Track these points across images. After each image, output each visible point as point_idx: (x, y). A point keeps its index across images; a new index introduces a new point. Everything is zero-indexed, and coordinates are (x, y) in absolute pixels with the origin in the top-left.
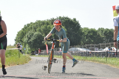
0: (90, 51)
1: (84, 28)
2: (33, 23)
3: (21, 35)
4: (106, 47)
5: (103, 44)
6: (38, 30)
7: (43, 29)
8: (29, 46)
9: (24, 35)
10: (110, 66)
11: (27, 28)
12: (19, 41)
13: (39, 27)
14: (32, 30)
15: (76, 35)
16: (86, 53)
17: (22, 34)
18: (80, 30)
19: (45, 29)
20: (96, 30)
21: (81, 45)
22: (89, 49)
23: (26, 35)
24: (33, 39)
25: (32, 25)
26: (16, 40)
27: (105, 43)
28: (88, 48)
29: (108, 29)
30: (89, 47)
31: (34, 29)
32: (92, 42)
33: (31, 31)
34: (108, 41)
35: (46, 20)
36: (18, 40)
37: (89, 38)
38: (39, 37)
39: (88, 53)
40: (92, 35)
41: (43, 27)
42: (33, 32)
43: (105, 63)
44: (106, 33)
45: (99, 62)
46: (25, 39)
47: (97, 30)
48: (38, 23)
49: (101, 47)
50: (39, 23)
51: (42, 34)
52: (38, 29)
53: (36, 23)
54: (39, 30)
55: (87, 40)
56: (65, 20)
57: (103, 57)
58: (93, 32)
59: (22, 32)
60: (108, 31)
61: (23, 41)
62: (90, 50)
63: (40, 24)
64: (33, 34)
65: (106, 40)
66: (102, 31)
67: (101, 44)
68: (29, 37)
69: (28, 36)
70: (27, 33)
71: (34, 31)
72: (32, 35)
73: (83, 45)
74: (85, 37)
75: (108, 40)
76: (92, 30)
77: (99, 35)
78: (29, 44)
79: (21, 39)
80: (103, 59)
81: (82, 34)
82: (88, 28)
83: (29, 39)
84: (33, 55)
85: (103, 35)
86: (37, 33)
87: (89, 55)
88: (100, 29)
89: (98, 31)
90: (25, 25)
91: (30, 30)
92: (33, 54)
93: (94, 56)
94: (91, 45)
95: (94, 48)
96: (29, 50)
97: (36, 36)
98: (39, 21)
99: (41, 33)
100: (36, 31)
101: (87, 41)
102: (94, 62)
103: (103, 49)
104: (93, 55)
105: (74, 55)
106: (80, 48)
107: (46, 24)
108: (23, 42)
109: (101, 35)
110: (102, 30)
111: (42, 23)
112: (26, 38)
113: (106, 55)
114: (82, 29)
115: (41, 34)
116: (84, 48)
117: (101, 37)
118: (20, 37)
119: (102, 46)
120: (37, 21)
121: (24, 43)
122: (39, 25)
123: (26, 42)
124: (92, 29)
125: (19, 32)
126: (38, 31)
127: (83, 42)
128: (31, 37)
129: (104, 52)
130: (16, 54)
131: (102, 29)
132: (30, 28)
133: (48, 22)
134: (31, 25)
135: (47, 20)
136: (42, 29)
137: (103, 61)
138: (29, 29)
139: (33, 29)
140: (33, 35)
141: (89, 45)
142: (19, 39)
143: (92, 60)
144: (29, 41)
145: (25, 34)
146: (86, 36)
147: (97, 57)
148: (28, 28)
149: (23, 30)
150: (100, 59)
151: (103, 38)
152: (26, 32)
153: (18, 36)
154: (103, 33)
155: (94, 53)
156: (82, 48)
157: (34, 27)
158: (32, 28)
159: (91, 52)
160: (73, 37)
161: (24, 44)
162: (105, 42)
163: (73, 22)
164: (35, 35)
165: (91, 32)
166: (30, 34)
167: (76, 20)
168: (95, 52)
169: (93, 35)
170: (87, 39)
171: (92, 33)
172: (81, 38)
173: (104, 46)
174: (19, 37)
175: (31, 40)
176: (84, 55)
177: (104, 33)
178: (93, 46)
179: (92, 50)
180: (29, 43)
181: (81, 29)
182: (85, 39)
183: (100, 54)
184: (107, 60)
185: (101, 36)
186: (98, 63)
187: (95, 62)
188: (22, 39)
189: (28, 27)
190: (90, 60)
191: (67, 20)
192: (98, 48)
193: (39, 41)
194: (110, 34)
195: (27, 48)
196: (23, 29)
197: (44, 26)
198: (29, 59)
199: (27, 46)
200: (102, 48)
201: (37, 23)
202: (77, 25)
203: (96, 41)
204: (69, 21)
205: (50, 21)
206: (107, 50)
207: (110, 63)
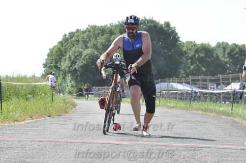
0: (197, 90)
1: (187, 42)
2: (82, 30)
3: (57, 56)
4: (232, 82)
5: (226, 76)
6: (92, 45)
7: (101, 44)
8: (72, 79)
9: (63, 56)
10: (239, 121)
11: (69, 41)
12: (52, 68)
13: (94, 39)
14: (80, 46)
15: (170, 56)
16: (190, 94)
17: (59, 53)
18: (177, 46)
19: (107, 44)
20: (210, 46)
21: (180, 77)
22: (195, 87)
23: (67, 56)
24: (81, 64)
25: (79, 34)
26: (45, 65)
27: (229, 73)
28: (195, 84)
29: (236, 46)
30: (197, 82)
31: (83, 43)
32: (203, 71)
33: (77, 48)
34: (237, 70)
35: (109, 25)
36: (50, 65)
37: (196, 64)
38: (93, 59)
39: (194, 95)
40: (202, 57)
41: (101, 40)
42: (81, 50)
43: (228, 115)
44: (232, 53)
45: (216, 113)
46: (65, 65)
47: (214, 47)
48: (92, 31)
49: (221, 81)
50: (95, 31)
51: (99, 54)
52: (91, 43)
53: (88, 30)
54: (94, 45)
55: (192, 67)
56: (148, 25)
57: (225, 103)
58: (206, 50)
59: (58, 48)
60: (237, 50)
61: (59, 68)
62: (199, 88)
63: (97, 32)
64: (80, 54)
65: (233, 68)
66: (224, 49)
67: (221, 76)
68: (72, 59)
69: (70, 57)
70: (69, 52)
71: (84, 48)
72: (79, 56)
73: (185, 77)
74: (189, 61)
75: (236, 68)
76: (202, 47)
77: (218, 57)
78: (72, 75)
79: (56, 63)
80: (225, 107)
81: (183, 54)
82: (195, 42)
83: (72, 64)
84: (81, 97)
85: (225, 58)
86: (89, 52)
87: (196, 98)
88: (220, 45)
89: (215, 50)
90: (65, 35)
91: (76, 46)
92: (80, 94)
93: (205, 101)
94: (200, 77)
95: (206, 85)
96: (72, 87)
97: (87, 57)
98: (94, 27)
99: (98, 52)
100: (87, 47)
101: (194, 69)
102: (205, 113)
103: (227, 86)
104: (206, 97)
105: (165, 98)
106: (178, 83)
107: (107, 34)
108: (59, 70)
109: (222, 57)
110: (223, 46)
111: (100, 30)
112: (67, 62)
113: (232, 100)
114: (182, 44)
115: (97, 55)
116: (185, 83)
117: (222, 61)
118: (54, 59)
119: (223, 79)
120: (89, 26)
121: (62, 73)
122: (94, 34)
123: (67, 69)
124: (203, 44)
125: (53, 49)
126: (91, 47)
127: (184, 71)
128: (77, 59)
129: (228, 93)
130: (46, 93)
131: (225, 45)
132: (76, 40)
133: (112, 29)
134: (77, 34)
135: (110, 24)
136: (99, 44)
137: (226, 112)
138: (73, 42)
139: (81, 43)
140: (81, 55)
141: (196, 78)
142: (51, 63)
143: (202, 110)
144: (72, 69)
145: (66, 52)
146: (191, 58)
147: (214, 102)
148: (71, 42)
149: (60, 45)
150: (219, 106)
151: (227, 63)
152: (67, 48)
153: (49, 58)
154: (226, 53)
155: (206, 94)
156: (182, 83)
157: (83, 38)
158: (78, 41)
159: (200, 92)
160: (164, 60)
161: (62, 74)
162: (231, 72)
163: (164, 30)
164: (86, 55)
165: (201, 50)
166: (75, 53)
167: (171, 26)
168: (209, 93)
169: (206, 57)
170: (192, 64)
171: (203, 53)
172: (181, 63)
173: (228, 79)
174: (53, 60)
175: (78, 65)
176: (186, 99)
177: (229, 54)
178: (205, 80)
179: (203, 88)
180: (74, 72)
181: (180, 44)
182: (188, 65)
183: (219, 97)
184: (234, 109)
185: (222, 59)
186: (214, 116)
187: (209, 112)
188: (59, 64)
189: (71, 38)
190: (197, 110)
191: (152, 24)
192: (215, 85)
193: (94, 68)
194: (241, 55)
195: (69, 82)
196: (61, 43)
197: (104, 36)
198: (73, 105)
199: (69, 78)
200: (223, 83)
201: (90, 31)
202: (173, 36)
203: (212, 69)
204: (157, 27)
205: (115, 27)
206: (233, 88)
207: (240, 115)
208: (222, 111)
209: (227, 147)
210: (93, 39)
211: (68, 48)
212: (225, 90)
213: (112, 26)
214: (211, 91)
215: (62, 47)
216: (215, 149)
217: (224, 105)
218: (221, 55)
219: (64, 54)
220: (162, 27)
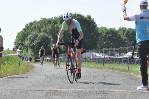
0: (108, 57)
1: (101, 28)
2: (37, 21)
3: (22, 37)
4: (129, 52)
5: (125, 48)
6: (44, 30)
7: (49, 30)
8: (32, 51)
9: (26, 37)
10: (133, 75)
11: (30, 28)
12: (20, 45)
14: (36, 31)
15: (91, 36)
16: (103, 59)
17: (23, 36)
18: (95, 30)
19: (52, 29)
20: (115, 30)
21: (98, 48)
22: (107, 55)
23: (29, 37)
24: (37, 42)
25: (36, 24)
26: (15, 43)
27: (127, 46)
28: (107, 53)
29: (131, 29)
30: (108, 52)
31: (38, 29)
32: (111, 45)
35: (53, 18)
36: (18, 43)
37: (107, 41)
38: (44, 39)
40: (110, 37)
41: (49, 27)
42: (37, 33)
43: (126, 71)
44: (128, 34)
45: (119, 70)
46: (27, 42)
47: (118, 30)
48: (43, 21)
49: (122, 51)
50: (45, 22)
52: (43, 29)
53: (41, 21)
54: (45, 30)
55: (104, 43)
56: (77, 17)
57: (125, 64)
58: (112, 32)
59: (23, 33)
60: (131, 32)
61: (24, 44)
62: (109, 55)
63: (46, 22)
64: (36, 36)
65: (129, 43)
66: (124, 31)
67: (122, 48)
68: (32, 39)
69: (30, 38)
70: (30, 35)
71: (39, 32)
72: (36, 37)
73: (100, 49)
74: (103, 39)
75: (131, 43)
76: (110, 31)
77: (120, 36)
78: (32, 49)
79: (22, 41)
80: (125, 67)
81: (99, 35)
82: (106, 27)
83: (31, 42)
84: (37, 62)
86: (42, 35)
87: (107, 61)
88: (121, 29)
89: (118, 32)
90: (27, 25)
91: (34, 31)
92: (37, 60)
93: (113, 63)
94: (109, 49)
95: (113, 53)
96: (32, 56)
99: (47, 34)
100: (40, 32)
101: (105, 45)
102: (113, 70)
103: (125, 54)
104: (113, 61)
105: (88, 62)
106: (96, 52)
107: (53, 23)
108: (24, 46)
109: (122, 36)
111: (48, 21)
112: (28, 41)
113: (128, 62)
115: (47, 36)
116: (100, 52)
117: (122, 39)
119: (123, 50)
120: (41, 19)
121: (25, 47)
122: (45, 24)
123: (28, 45)
124: (111, 28)
125: (20, 33)
126: (43, 32)
127: (100, 45)
128: (35, 39)
129: (126, 58)
130: (15, 61)
131: (124, 29)
132: (33, 27)
133: (56, 20)
134: (34, 24)
135: (54, 17)
136: (48, 30)
137: (125, 69)
138: (32, 29)
139: (37, 29)
141: (107, 49)
142: (19, 42)
143: (111, 68)
144: (32, 45)
145: (27, 35)
146: (104, 37)
147: (118, 63)
149: (24, 31)
150: (121, 66)
151: (125, 40)
152: (28, 33)
153: (18, 39)
154: (125, 34)
155: (113, 59)
156: (99, 52)
157: (38, 26)
158: (35, 28)
159: (109, 58)
160: (88, 38)
161: (26, 48)
163: (87, 20)
164: (40, 37)
165: (110, 32)
166: (33, 35)
167: (91, 18)
169: (113, 36)
170: (104, 41)
171: (111, 34)
172: (97, 40)
173: (126, 50)
174: (20, 39)
175: (35, 43)
176: (101, 62)
177: (126, 34)
178: (112, 51)
179: (111, 55)
180: (32, 47)
181: (97, 29)
182: (102, 42)
183: (121, 61)
184: (130, 67)
185: (123, 38)
186: (118, 72)
187: (115, 70)
188: (24, 42)
189: (31, 26)
190: (108, 69)
191: (80, 17)
192: (119, 53)
193: (45, 44)
194: (134, 35)
195: (30, 53)
196: (24, 29)
197: (51, 25)
198: (32, 67)
199: (30, 50)
200: (123, 52)
201: (42, 22)
202: (92, 24)
203: (117, 43)
204: (83, 18)
205: (58, 19)
206: (129, 55)
207: (134, 71)
208: (123, 69)
209: (125, 91)
210: (44, 27)
211: (29, 33)
212: (124, 56)
213: (56, 18)
214: (116, 57)
215: (25, 32)
216: (118, 93)
217: (124, 66)
218: (122, 35)
219: (27, 36)
220: (86, 19)
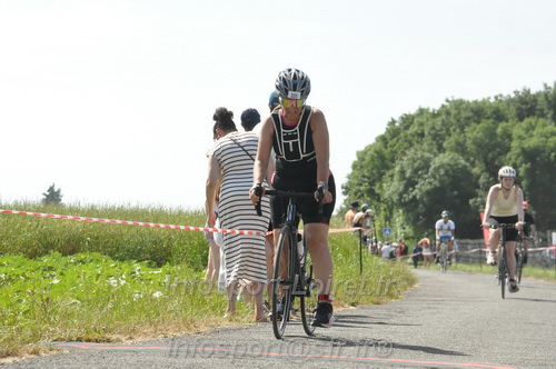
2: (431, 111)
3: (372, 169)
6: (453, 144)
7: (474, 143)
8: (407, 220)
9: (388, 168)
11: (402, 135)
12: (362, 195)
13: (458, 130)
14: (425, 146)
17: (377, 163)
19: (487, 141)
23: (397, 169)
24: (428, 187)
25: (425, 119)
26: (346, 188)
31: (434, 139)
33: (422, 150)
35: (492, 100)
36: (358, 187)
38: (454, 177)
41: (475, 132)
42: (427, 155)
46: (390, 188)
48: (453, 112)
50: (459, 113)
51: (468, 164)
52: (452, 139)
53: (445, 111)
54: (458, 144)
59: (377, 152)
61: (378, 195)
63: (464, 115)
64: (426, 165)
68: (408, 175)
69: (402, 172)
70: (401, 159)
71: (435, 150)
72: (423, 168)
78: (407, 211)
79: (372, 184)
83: (406, 187)
86: (446, 160)
90: (393, 122)
91: (416, 146)
96: (407, 238)
97: (442, 172)
98: (459, 105)
99: (467, 160)
100: (441, 149)
107: (488, 118)
108: (379, 200)
111: (472, 110)
112: (395, 183)
115: (465, 166)
118: (367, 175)
120: (447, 101)
121: (383, 206)
122: (458, 121)
123: (395, 198)
125: (365, 152)
126: (451, 150)
128: (419, 177)
130: (347, 254)
132: (416, 133)
133: (501, 108)
134: (420, 119)
135: (496, 97)
136: (469, 143)
138: (410, 138)
139: (428, 139)
140: (429, 167)
142: (361, 185)
144: (407, 197)
145: (393, 160)
148: (406, 136)
149: (379, 144)
152: (396, 152)
153: (357, 173)
157: (433, 128)
158: (422, 135)
161: (385, 210)
164: (439, 167)
166: (414, 162)
174: (364, 176)
175: (420, 190)
180: (410, 206)
188: (378, 185)
189: (407, 128)
193: (456, 197)
195: (400, 227)
196: (383, 139)
197: (481, 125)
199: (399, 217)
201: (448, 113)
205: (508, 104)
210: (454, 130)
211: (399, 152)
213: (501, 101)
215: (386, 147)
219: (390, 164)
